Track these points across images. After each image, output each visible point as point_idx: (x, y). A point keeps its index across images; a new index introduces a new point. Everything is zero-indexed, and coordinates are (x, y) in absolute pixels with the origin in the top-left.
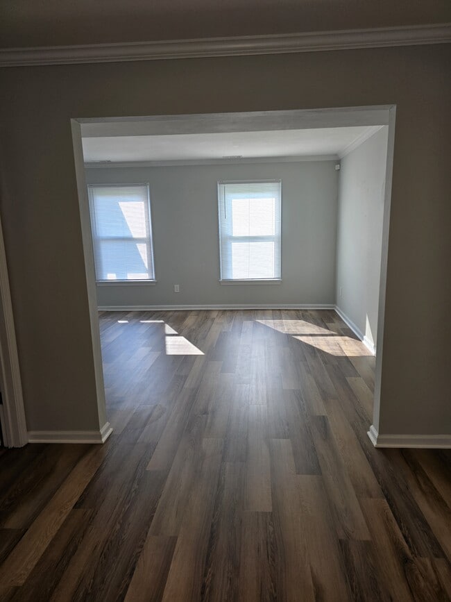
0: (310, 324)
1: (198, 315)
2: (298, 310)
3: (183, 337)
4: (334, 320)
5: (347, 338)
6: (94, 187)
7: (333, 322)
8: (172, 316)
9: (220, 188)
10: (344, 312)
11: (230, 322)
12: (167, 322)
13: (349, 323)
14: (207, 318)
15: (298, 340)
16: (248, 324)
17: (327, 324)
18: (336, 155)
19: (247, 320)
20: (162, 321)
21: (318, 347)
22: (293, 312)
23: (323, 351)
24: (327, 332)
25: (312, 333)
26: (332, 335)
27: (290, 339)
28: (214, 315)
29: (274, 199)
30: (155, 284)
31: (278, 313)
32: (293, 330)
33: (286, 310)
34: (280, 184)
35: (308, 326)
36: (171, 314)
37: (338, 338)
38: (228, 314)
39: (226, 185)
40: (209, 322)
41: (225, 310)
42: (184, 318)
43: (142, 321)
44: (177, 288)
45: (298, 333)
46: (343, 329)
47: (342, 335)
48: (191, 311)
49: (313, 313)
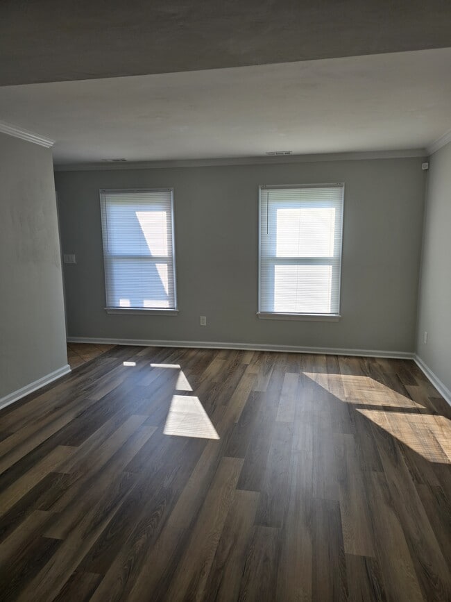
0: (382, 386)
1: (226, 358)
2: (362, 358)
3: (196, 398)
4: (417, 380)
5: (442, 418)
6: (108, 192)
7: (416, 384)
8: (193, 357)
9: (263, 194)
10: (431, 368)
11: (267, 373)
12: (183, 369)
13: (441, 388)
14: (237, 363)
15: (365, 418)
16: (291, 378)
17: (407, 387)
18: (424, 149)
19: (291, 371)
20: (178, 366)
21: (398, 436)
22: (355, 361)
23: (408, 448)
24: (409, 404)
25: (386, 404)
26: (418, 411)
27: (352, 415)
28: (248, 359)
29: (334, 209)
30: (176, 315)
31: (335, 362)
32: (357, 397)
33: (345, 357)
34: (343, 188)
35: (378, 388)
36: (193, 353)
37: (429, 418)
38: (266, 358)
39: (270, 191)
40: (239, 372)
41: (263, 352)
42: (207, 362)
43: (153, 365)
44: (204, 321)
45: (365, 403)
46: (433, 399)
47: (434, 413)
48: (220, 350)
49: (384, 365)
